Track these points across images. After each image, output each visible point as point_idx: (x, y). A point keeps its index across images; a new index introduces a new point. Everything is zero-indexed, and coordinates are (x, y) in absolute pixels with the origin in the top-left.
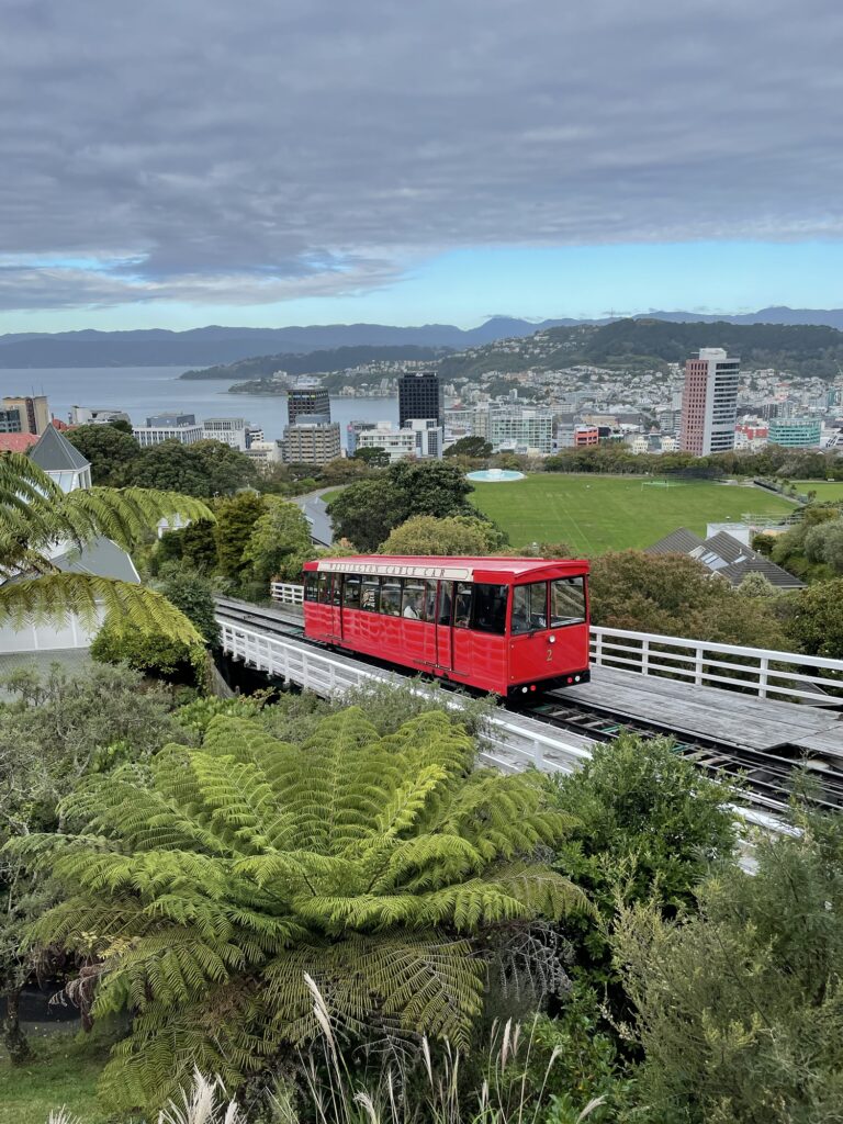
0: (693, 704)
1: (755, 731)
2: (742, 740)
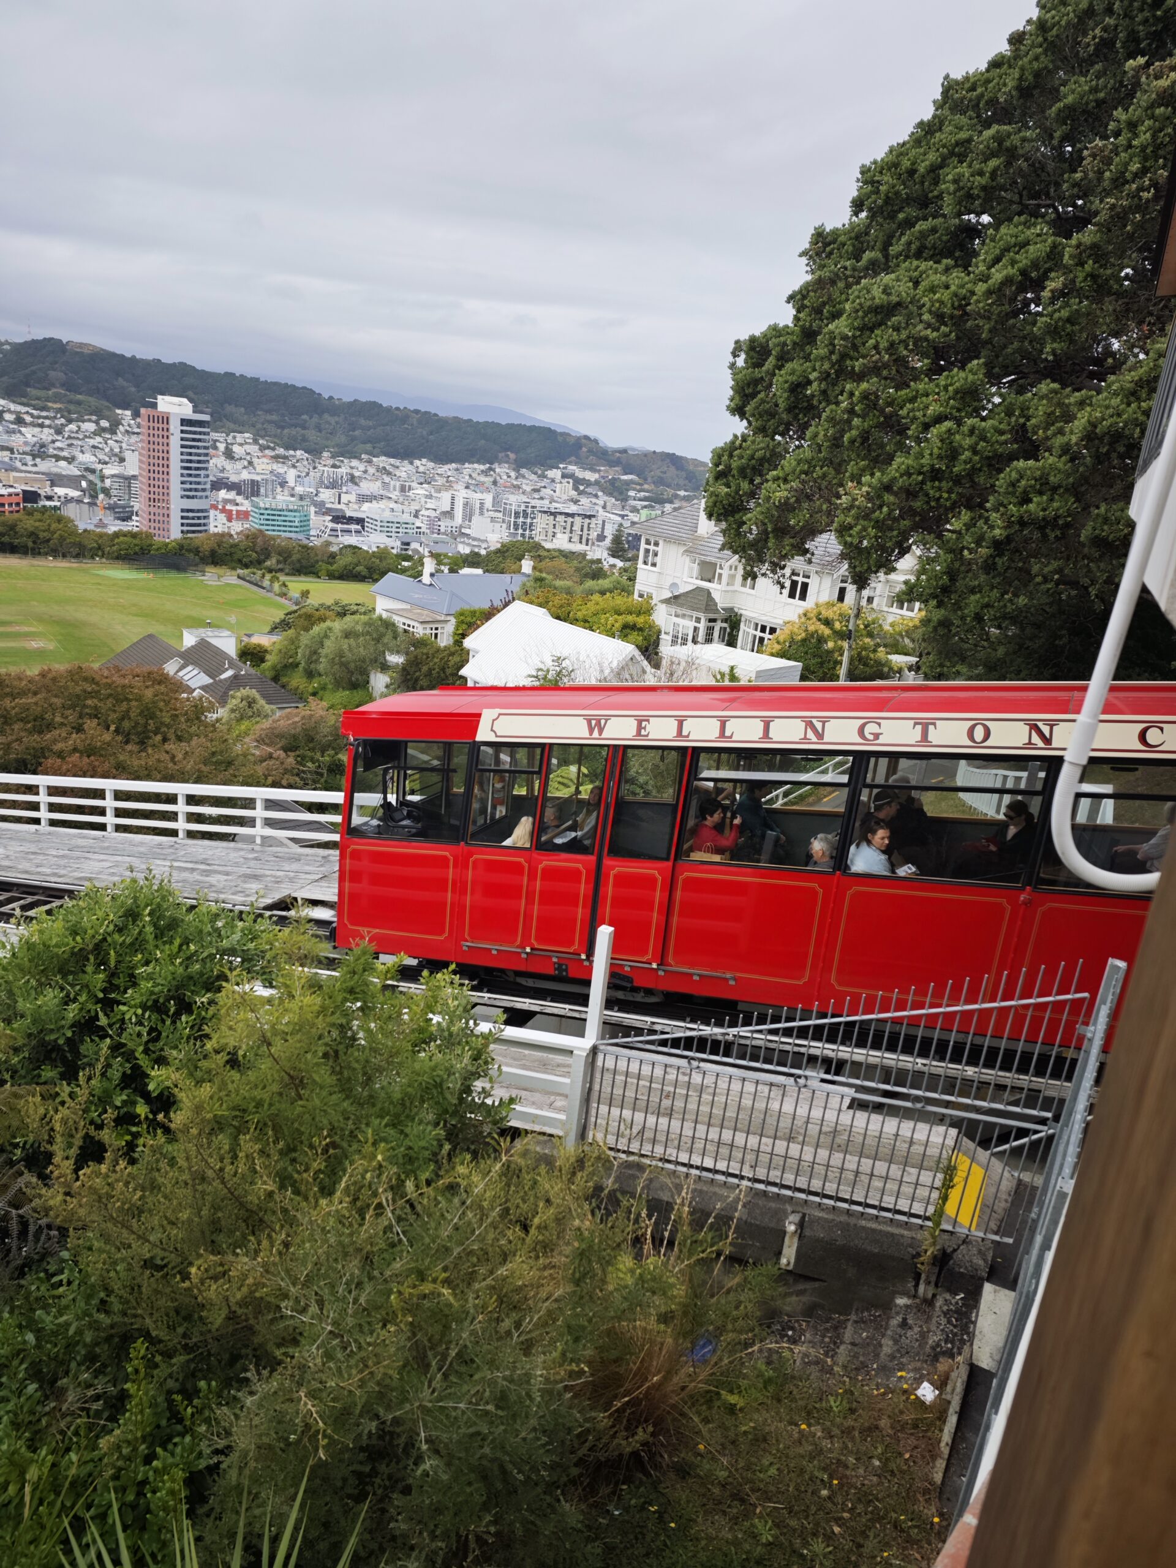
0: (177, 864)
1: (254, 886)
2: (239, 898)
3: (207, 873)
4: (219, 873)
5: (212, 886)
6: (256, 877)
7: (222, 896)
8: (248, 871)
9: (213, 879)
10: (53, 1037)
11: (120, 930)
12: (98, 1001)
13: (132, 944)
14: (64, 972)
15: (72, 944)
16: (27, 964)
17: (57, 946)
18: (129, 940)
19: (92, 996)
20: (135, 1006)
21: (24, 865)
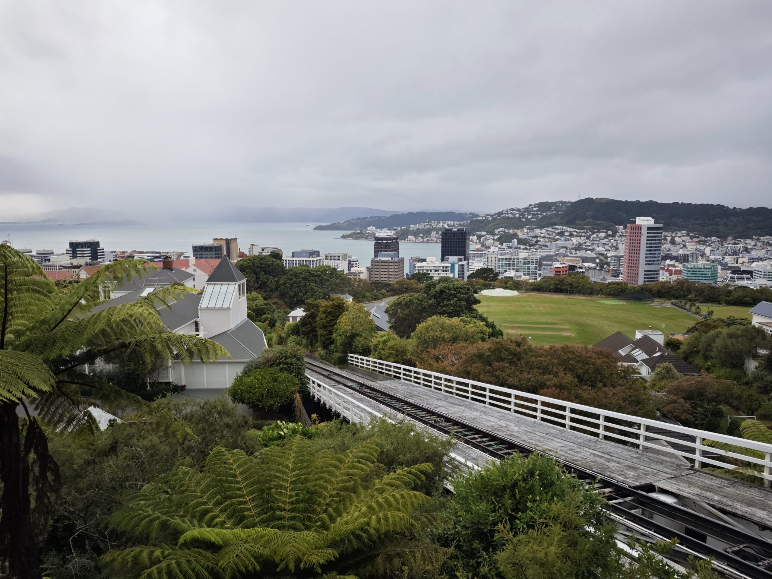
0: (594, 452)
1: (632, 473)
2: (621, 478)
4: (615, 461)
8: (631, 464)
15: (501, 481)
17: (494, 480)
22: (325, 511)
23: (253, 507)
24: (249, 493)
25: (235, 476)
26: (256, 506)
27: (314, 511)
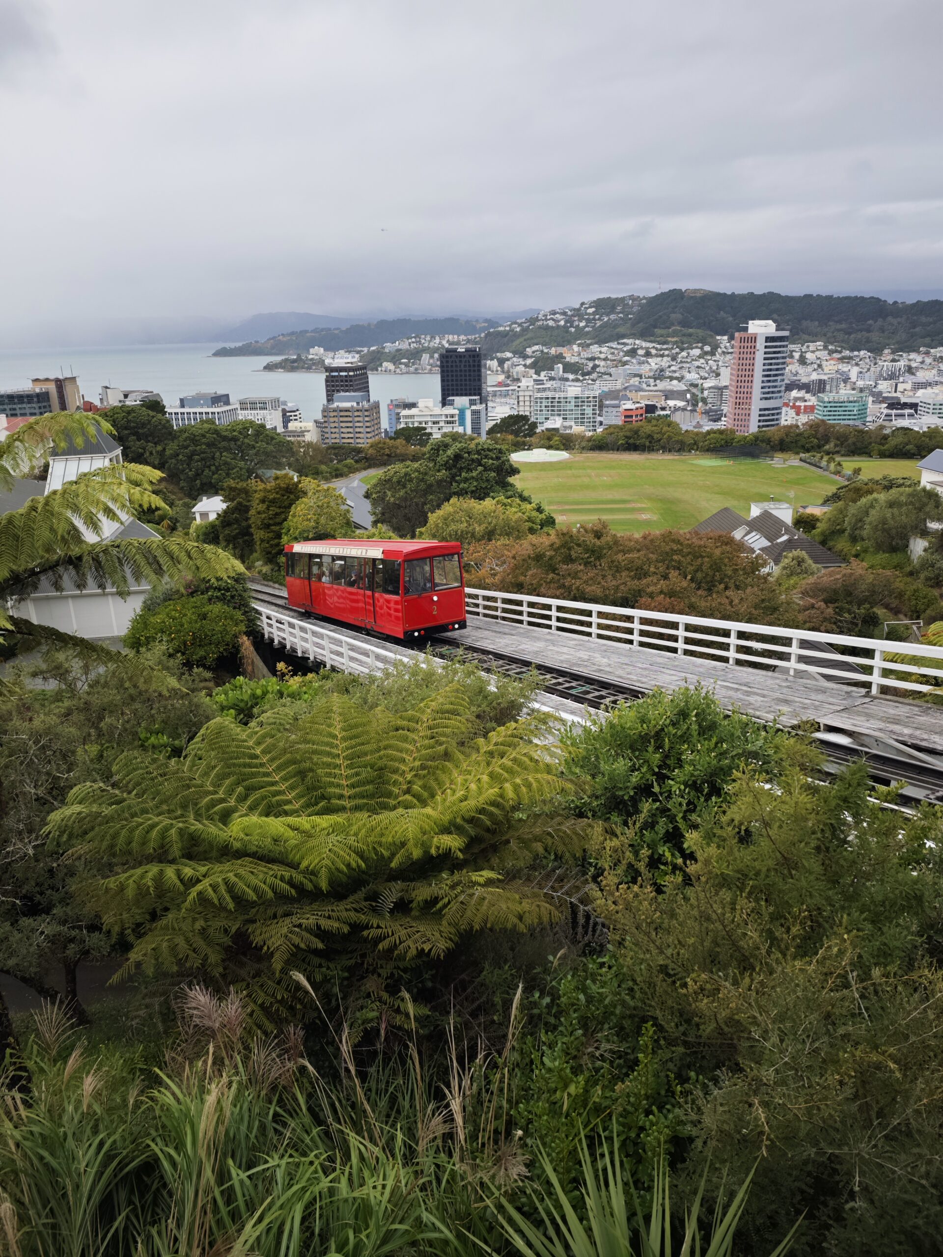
0: (726, 684)
2: (770, 717)
3: (748, 694)
4: (758, 694)
5: (750, 704)
6: (786, 702)
7: (758, 713)
8: (781, 696)
9: (752, 699)
10: (621, 793)
11: (674, 724)
12: (654, 774)
13: (681, 736)
14: (633, 748)
15: (640, 729)
16: (609, 738)
17: (629, 728)
18: (679, 733)
19: (650, 768)
20: (679, 783)
21: (620, 672)
22: (408, 791)
23: (294, 798)
24: (285, 779)
25: (256, 757)
26: (299, 796)
27: (389, 795)
